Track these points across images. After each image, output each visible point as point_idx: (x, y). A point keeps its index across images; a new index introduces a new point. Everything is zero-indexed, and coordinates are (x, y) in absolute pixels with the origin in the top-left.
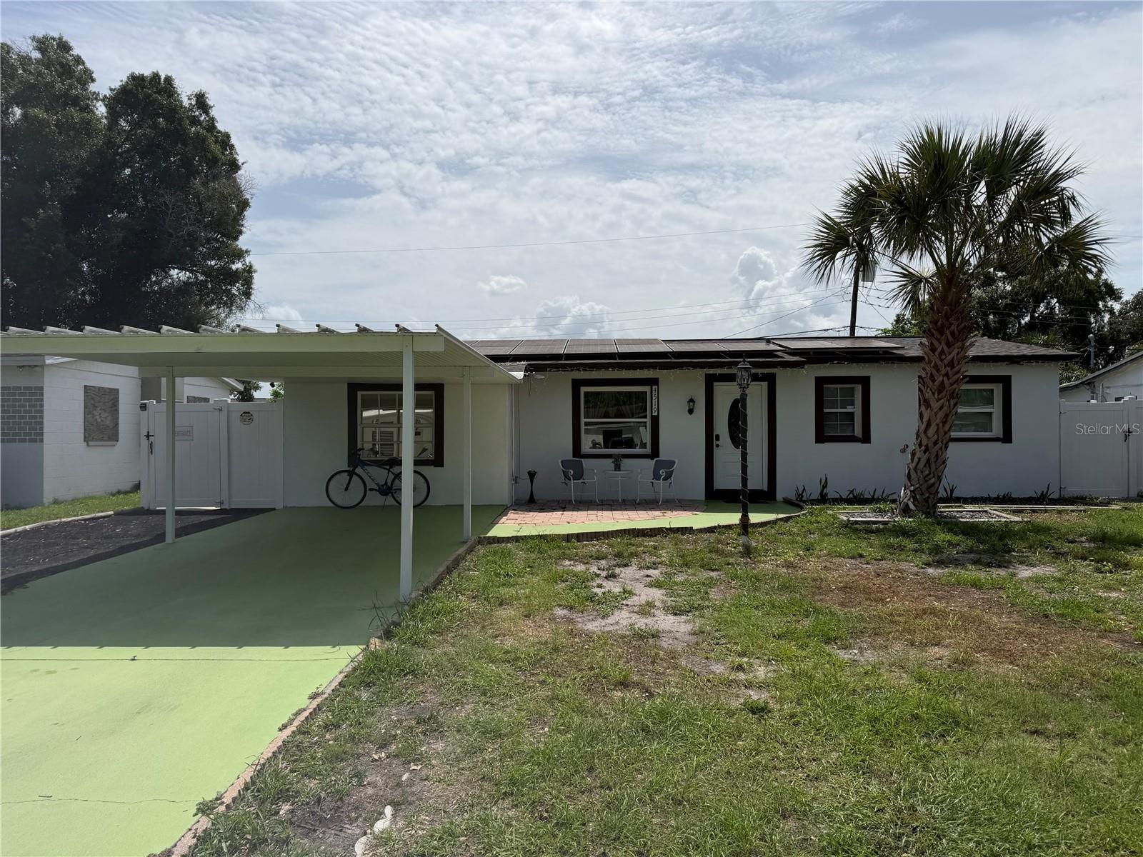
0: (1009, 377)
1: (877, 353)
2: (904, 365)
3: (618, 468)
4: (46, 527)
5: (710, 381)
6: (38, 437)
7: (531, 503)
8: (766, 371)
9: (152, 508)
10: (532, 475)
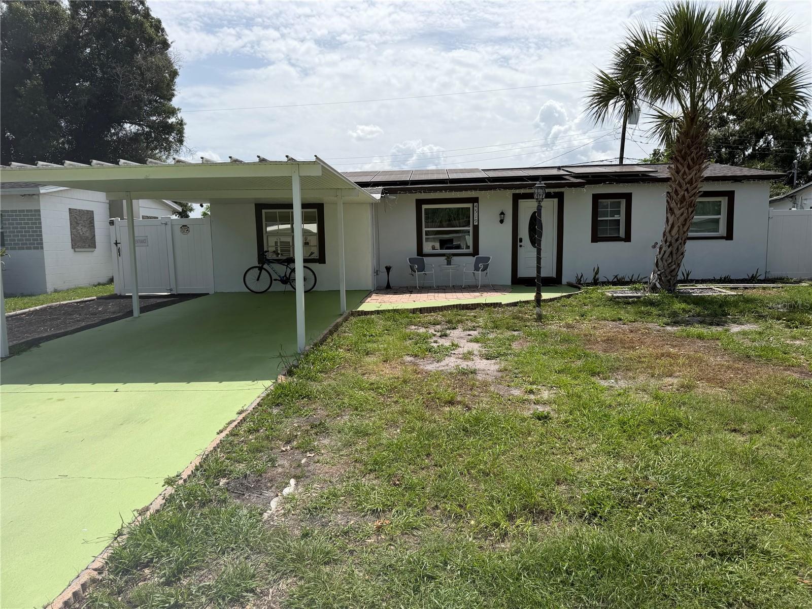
0: (733, 192)
1: (638, 175)
2: (657, 184)
3: (449, 263)
4: (50, 307)
5: (516, 198)
6: (39, 246)
7: (388, 288)
8: (557, 190)
9: (123, 294)
10: (388, 269)
